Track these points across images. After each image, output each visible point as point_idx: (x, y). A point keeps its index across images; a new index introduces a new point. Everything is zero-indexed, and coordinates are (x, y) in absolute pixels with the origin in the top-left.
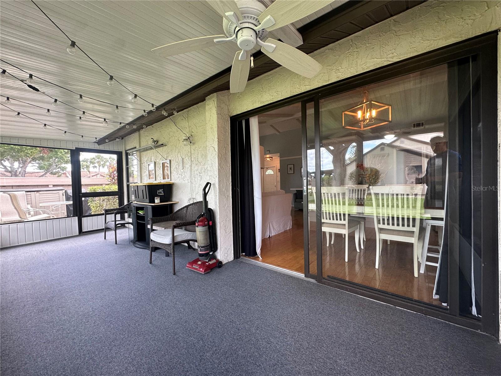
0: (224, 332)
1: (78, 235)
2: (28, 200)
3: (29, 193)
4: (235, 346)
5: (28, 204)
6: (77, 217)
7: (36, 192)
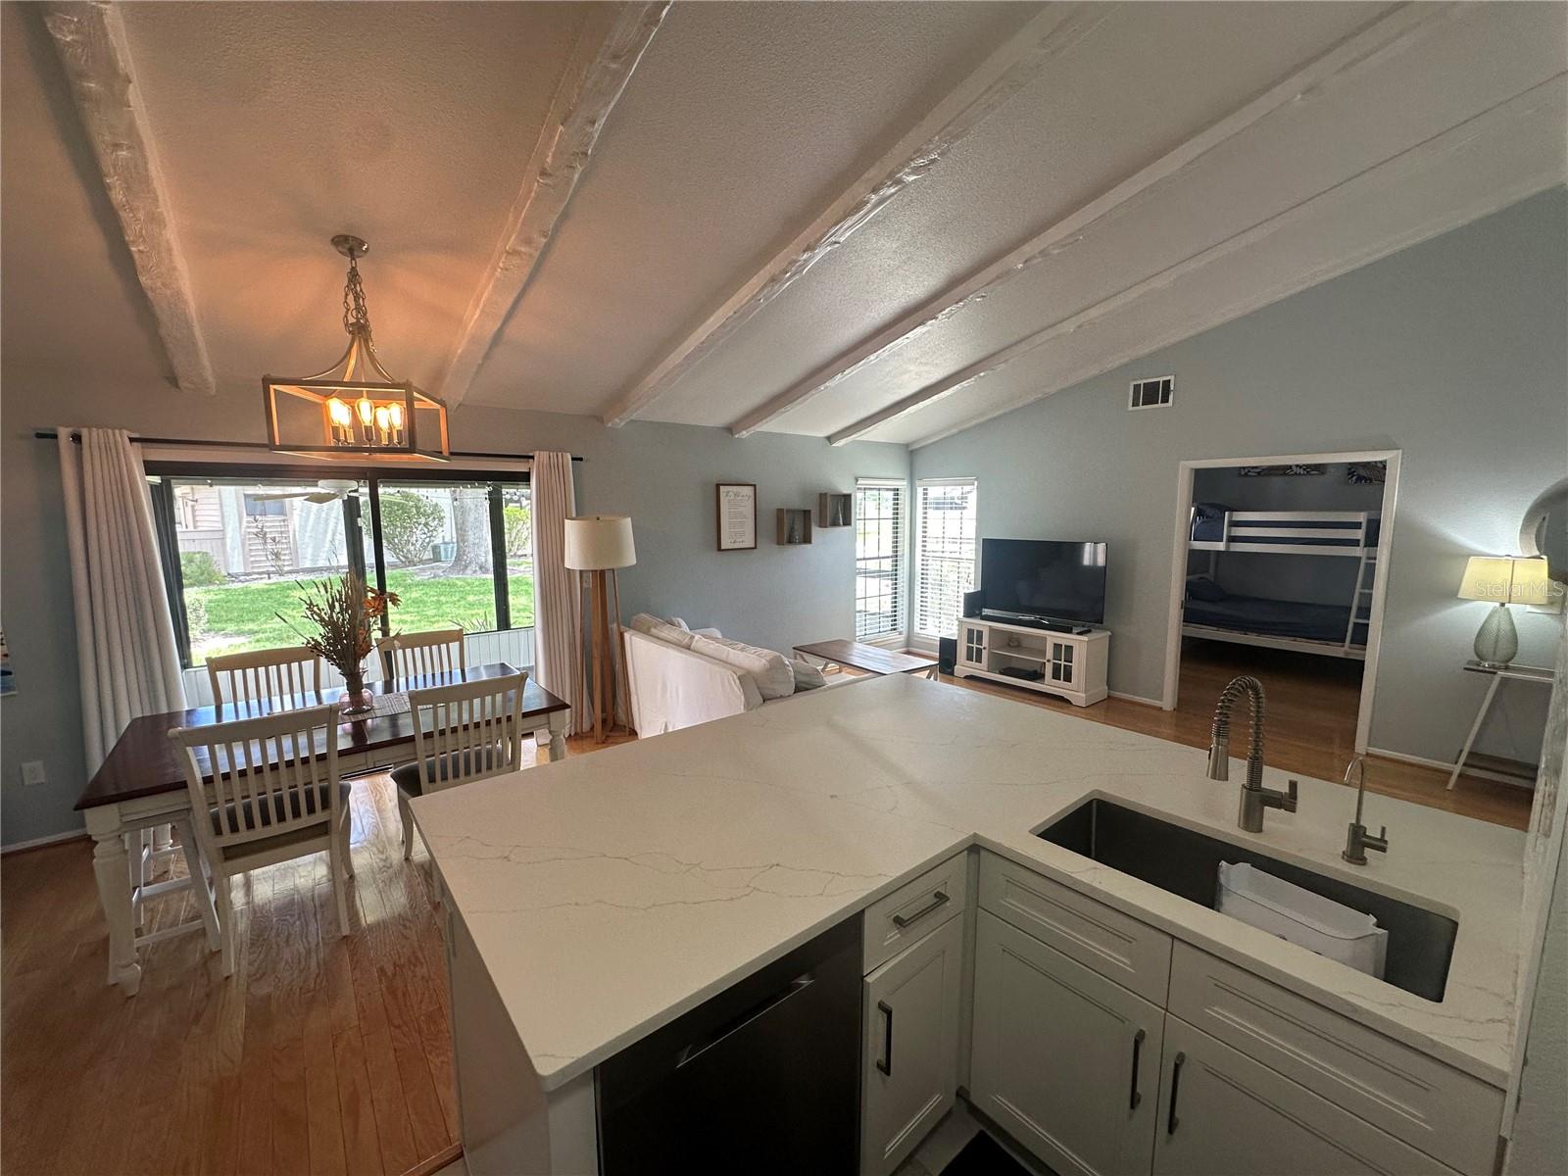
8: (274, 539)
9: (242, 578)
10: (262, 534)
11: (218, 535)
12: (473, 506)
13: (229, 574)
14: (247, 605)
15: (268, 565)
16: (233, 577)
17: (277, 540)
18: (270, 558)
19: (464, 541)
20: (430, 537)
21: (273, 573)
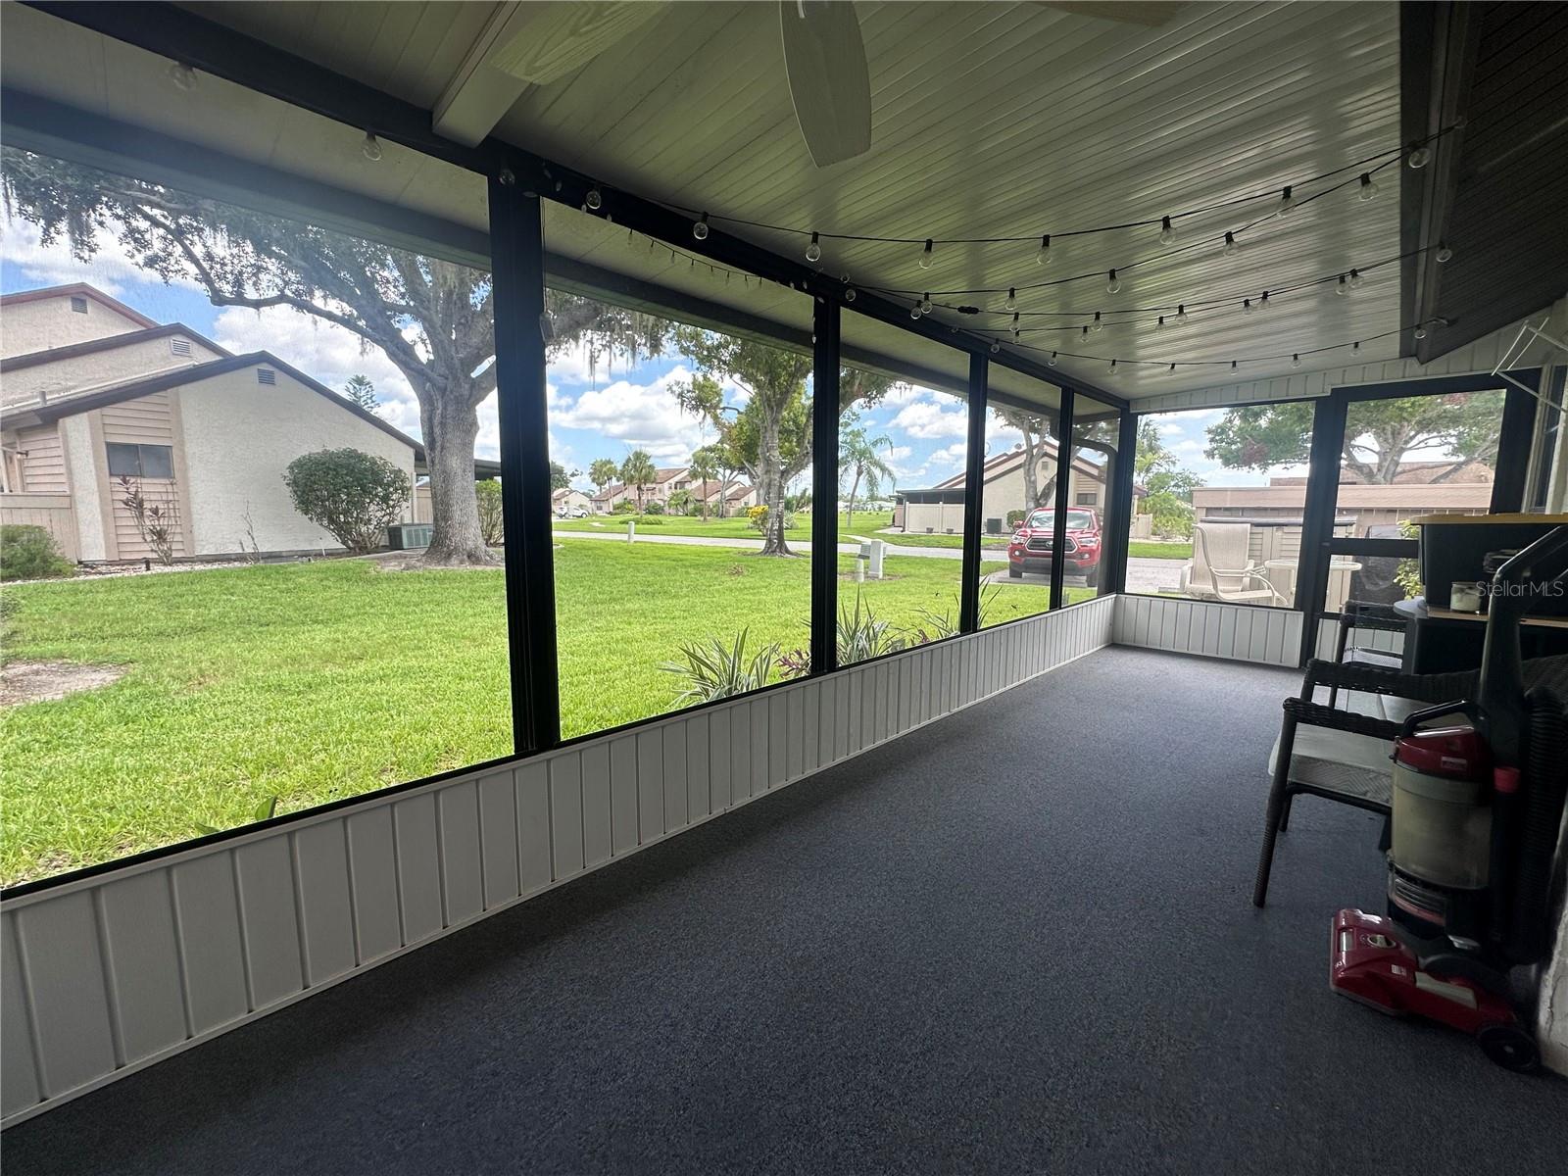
0: (973, 1117)
1: (1295, 669)
2: (1255, 547)
3: (1260, 529)
4: (909, 1162)
5: (1250, 557)
6: (1302, 613)
7: (1275, 528)
8: (155, 511)
9: (103, 569)
10: (136, 504)
11: (66, 502)
12: (459, 471)
13: (80, 563)
14: (111, 609)
15: (146, 550)
16: (86, 566)
17: (161, 512)
18: (149, 538)
19: (446, 519)
20: (390, 514)
21: (155, 561)
